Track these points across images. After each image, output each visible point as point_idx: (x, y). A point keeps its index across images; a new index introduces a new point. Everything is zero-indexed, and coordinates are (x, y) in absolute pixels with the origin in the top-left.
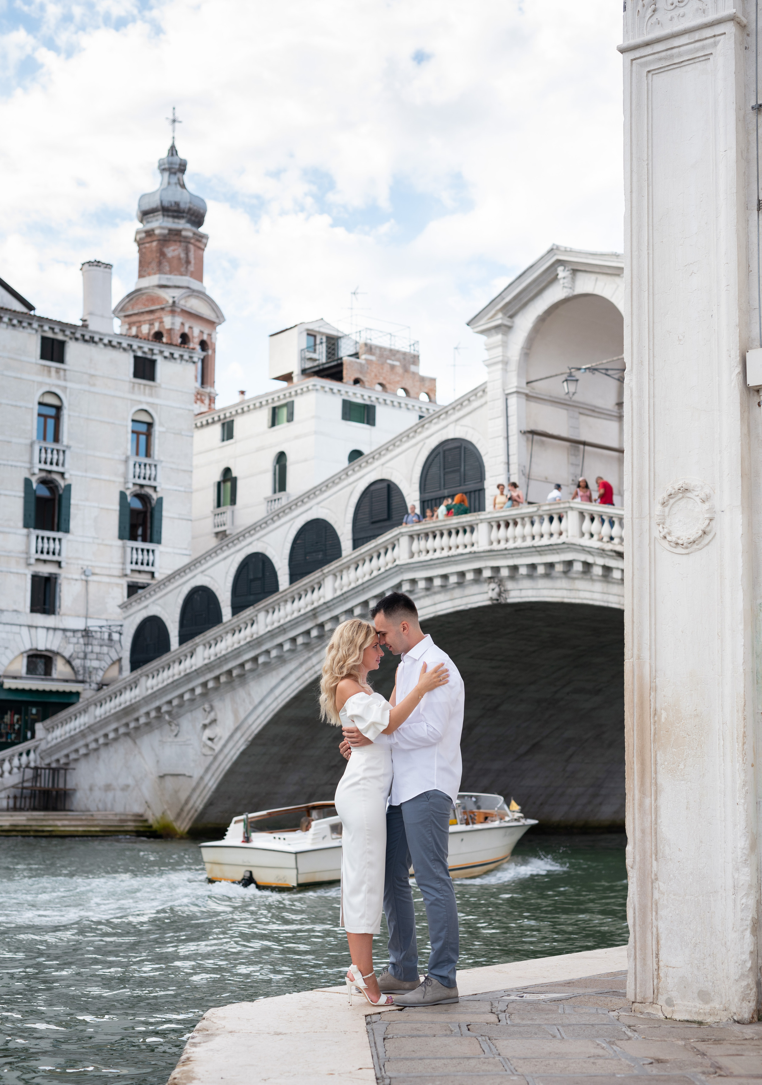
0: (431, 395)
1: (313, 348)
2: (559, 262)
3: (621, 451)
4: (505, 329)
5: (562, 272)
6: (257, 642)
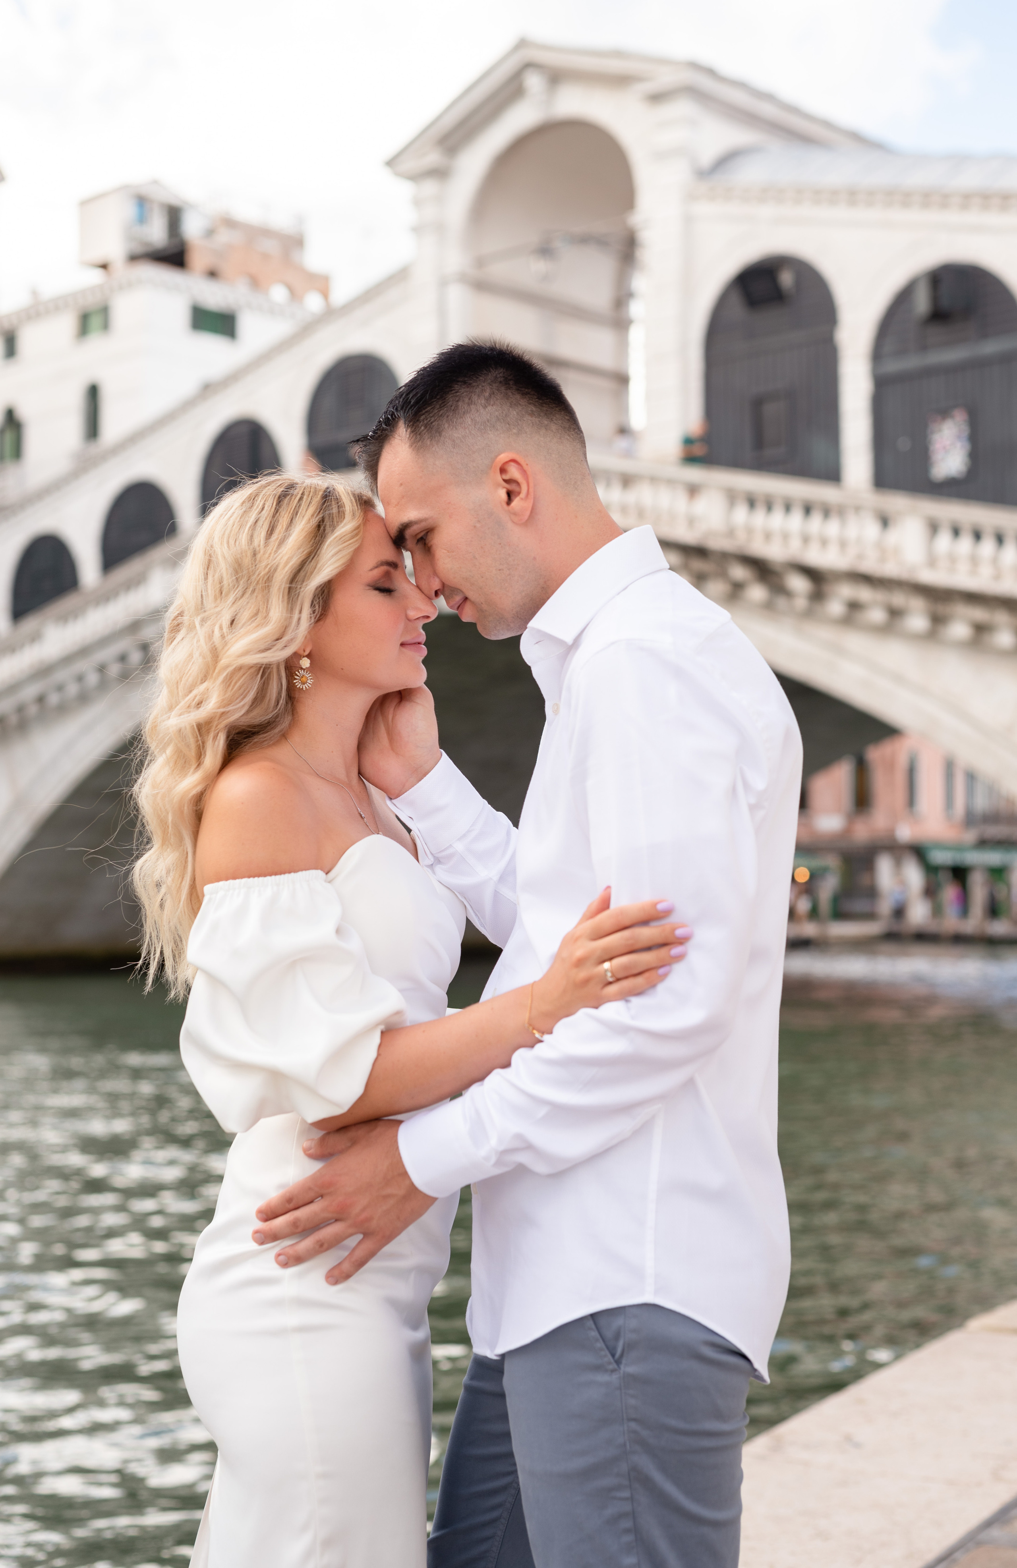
0: (325, 294)
1: (142, 219)
2: (529, 65)
3: (622, 379)
4: (440, 173)
5: (534, 82)
6: (44, 671)
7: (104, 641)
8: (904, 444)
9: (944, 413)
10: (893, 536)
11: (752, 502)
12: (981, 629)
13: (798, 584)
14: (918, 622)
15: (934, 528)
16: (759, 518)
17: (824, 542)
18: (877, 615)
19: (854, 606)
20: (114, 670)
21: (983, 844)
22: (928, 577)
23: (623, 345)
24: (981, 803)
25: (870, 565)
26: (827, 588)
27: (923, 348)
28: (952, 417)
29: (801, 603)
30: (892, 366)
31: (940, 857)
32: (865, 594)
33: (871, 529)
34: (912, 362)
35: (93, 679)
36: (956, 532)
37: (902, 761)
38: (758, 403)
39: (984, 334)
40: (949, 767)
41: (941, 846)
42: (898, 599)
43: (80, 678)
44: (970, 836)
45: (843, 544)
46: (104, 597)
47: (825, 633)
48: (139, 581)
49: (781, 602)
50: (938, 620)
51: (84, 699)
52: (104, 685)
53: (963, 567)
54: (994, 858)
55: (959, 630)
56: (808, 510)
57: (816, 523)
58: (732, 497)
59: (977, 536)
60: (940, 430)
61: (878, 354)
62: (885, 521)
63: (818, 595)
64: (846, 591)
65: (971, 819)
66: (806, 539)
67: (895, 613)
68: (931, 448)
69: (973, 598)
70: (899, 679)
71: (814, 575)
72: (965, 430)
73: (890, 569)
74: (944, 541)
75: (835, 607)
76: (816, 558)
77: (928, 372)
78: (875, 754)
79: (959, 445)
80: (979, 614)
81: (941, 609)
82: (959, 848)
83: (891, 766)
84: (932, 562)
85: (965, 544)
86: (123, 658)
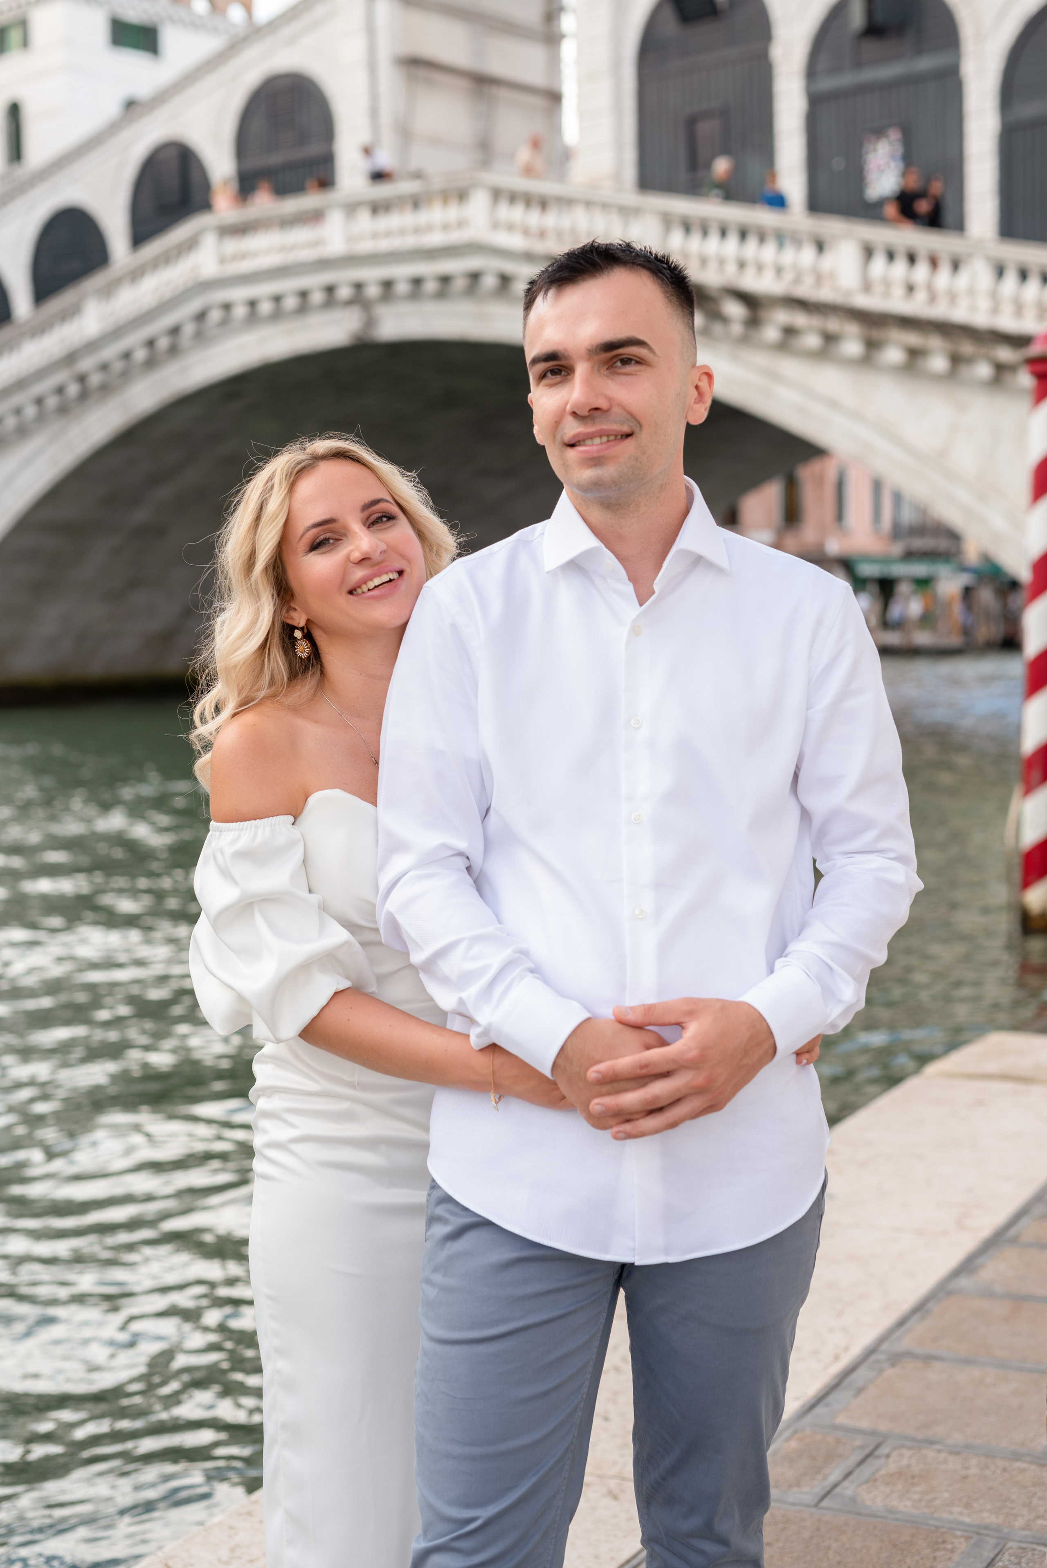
7: (40, 374)
8: (838, 164)
9: (879, 133)
10: (828, 261)
11: (687, 227)
12: (914, 354)
13: (734, 310)
14: (852, 347)
15: (868, 252)
16: (695, 243)
17: (760, 267)
18: (812, 341)
19: (790, 332)
20: (52, 402)
21: (910, 556)
22: (862, 301)
23: (554, 63)
24: (908, 516)
25: (806, 290)
26: (763, 314)
27: (858, 65)
28: (887, 137)
29: (737, 329)
30: (827, 84)
31: (867, 570)
32: (800, 319)
33: (808, 255)
34: (847, 79)
35: (30, 411)
36: (891, 256)
37: (831, 474)
38: (691, 123)
39: (919, 51)
40: (877, 486)
41: (869, 559)
42: (833, 324)
43: (18, 411)
44: (897, 549)
45: (779, 270)
46: (39, 330)
47: (761, 359)
48: (73, 312)
49: (718, 328)
50: (872, 345)
51: (23, 432)
52: (41, 418)
53: (898, 291)
54: (920, 569)
55: (893, 355)
56: (743, 234)
57: (751, 248)
58: (667, 221)
59: (912, 259)
60: (875, 150)
61: (812, 72)
62: (820, 246)
63: (754, 322)
64: (781, 317)
65: (898, 532)
66: (742, 265)
67: (830, 338)
68: (866, 168)
69: (907, 322)
70: (833, 404)
71: (749, 300)
72: (899, 150)
73: (825, 294)
74: (879, 265)
75: (771, 333)
76: (751, 283)
77: (863, 89)
78: (807, 473)
79: (893, 164)
80: (913, 339)
81: (876, 334)
82: (886, 560)
83: (820, 481)
84: (867, 287)
85: (900, 268)
86: (60, 390)
